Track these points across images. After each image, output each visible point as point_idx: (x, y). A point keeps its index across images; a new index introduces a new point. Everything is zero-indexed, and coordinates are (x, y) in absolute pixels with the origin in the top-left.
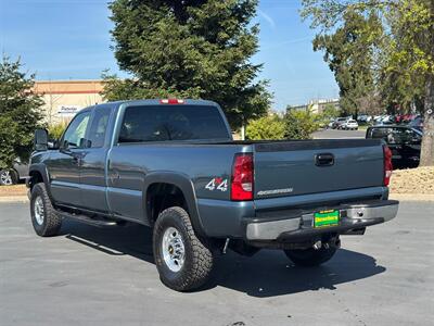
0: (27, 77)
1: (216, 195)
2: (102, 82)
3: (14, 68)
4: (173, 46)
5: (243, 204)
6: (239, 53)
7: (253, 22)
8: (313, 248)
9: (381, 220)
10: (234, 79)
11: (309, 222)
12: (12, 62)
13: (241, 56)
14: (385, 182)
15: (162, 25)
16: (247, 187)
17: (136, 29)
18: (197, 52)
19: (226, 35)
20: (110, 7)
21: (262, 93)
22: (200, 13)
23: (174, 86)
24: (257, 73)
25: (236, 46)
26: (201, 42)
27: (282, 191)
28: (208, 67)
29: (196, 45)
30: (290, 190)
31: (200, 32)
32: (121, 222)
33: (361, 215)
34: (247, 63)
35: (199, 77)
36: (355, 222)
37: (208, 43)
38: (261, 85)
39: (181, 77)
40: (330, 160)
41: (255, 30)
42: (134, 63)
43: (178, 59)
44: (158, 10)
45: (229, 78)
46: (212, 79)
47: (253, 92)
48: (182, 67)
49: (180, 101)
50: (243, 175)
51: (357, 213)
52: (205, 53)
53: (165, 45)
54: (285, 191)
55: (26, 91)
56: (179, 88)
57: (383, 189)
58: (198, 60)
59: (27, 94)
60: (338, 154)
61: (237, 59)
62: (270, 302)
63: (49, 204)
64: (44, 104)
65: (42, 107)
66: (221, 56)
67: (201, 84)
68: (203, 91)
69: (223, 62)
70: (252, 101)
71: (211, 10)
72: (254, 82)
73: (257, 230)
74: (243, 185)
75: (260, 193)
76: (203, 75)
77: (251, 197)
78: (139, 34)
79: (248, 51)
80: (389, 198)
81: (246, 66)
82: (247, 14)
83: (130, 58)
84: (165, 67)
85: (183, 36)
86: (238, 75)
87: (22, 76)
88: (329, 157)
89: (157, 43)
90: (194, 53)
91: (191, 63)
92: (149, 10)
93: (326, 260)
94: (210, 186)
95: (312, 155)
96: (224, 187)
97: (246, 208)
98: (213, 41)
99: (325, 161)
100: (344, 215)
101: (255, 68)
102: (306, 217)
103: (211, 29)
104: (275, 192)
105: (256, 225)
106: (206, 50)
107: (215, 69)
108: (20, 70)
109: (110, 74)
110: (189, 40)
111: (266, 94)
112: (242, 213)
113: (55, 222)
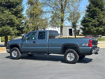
1: (85, 46)
5: (91, 47)
35: (16, 24)
48: (12, 22)
56: (11, 27)
96: (87, 45)
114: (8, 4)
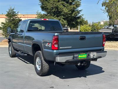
0: (16, 13)
1: (48, 48)
2: (37, 15)
3: (13, 10)
4: (56, 4)
6: (75, 6)
8: (78, 65)
9: (100, 57)
10: (73, 14)
11: (77, 57)
12: (12, 8)
13: (75, 7)
14: (103, 45)
16: (56, 46)
19: (71, 1)
21: (81, 18)
24: (80, 12)
25: (74, 4)
26: (64, 3)
27: (68, 47)
28: (65, 10)
29: (62, 4)
30: (71, 47)
32: (28, 55)
33: (94, 55)
34: (78, 9)
35: (63, 13)
36: (92, 57)
38: (81, 16)
39: (58, 13)
40: (84, 38)
42: (45, 9)
43: (57, 8)
45: (72, 14)
46: (67, 14)
47: (79, 18)
48: (58, 10)
49: (47, 19)
50: (55, 42)
51: (92, 55)
52: (65, 6)
53: (53, 4)
54: (69, 47)
56: (57, 16)
57: (102, 47)
58: (63, 8)
59: (16, 17)
60: (87, 36)
62: (65, 80)
63: (12, 48)
66: (70, 7)
67: (64, 15)
68: (64, 17)
69: (70, 9)
70: (79, 20)
73: (59, 59)
74: (55, 45)
75: (61, 48)
76: (64, 13)
77: (58, 49)
79: (78, 6)
80: (104, 50)
81: (77, 10)
83: (44, 8)
84: (53, 10)
86: (74, 13)
87: (15, 12)
88: (84, 37)
89: (51, 3)
90: (61, 6)
91: (60, 9)
93: (87, 68)
94: (47, 45)
95: (79, 36)
96: (50, 45)
97: (56, 52)
98: (67, 3)
99: (83, 39)
100: (89, 55)
101: (80, 11)
102: (75, 56)
104: (66, 47)
105: (58, 58)
106: (65, 5)
107: (68, 11)
108: (14, 11)
109: (39, 12)
110: (60, 2)
111: (83, 18)
112: (55, 54)
113: (14, 53)
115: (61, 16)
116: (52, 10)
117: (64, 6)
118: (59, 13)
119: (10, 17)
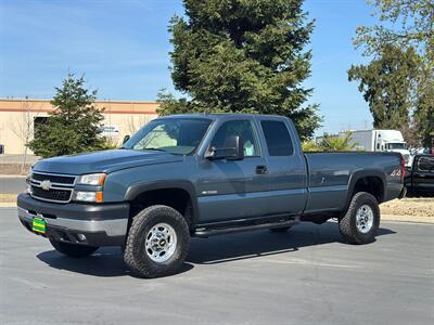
0: (88, 94)
2: (159, 101)
3: (78, 84)
4: (231, 69)
6: (293, 77)
7: (306, 49)
10: (287, 102)
12: (76, 79)
13: (294, 80)
15: (220, 48)
17: (194, 51)
18: (253, 74)
19: (280, 60)
20: (170, 31)
21: (312, 116)
22: (257, 38)
23: (229, 106)
24: (307, 97)
25: (289, 70)
26: (256, 66)
28: (262, 89)
29: (251, 68)
31: (255, 56)
34: (298, 87)
35: (254, 98)
37: (262, 67)
38: (313, 110)
39: (236, 98)
41: (307, 56)
42: (194, 83)
43: (235, 81)
44: (217, 34)
45: (282, 101)
46: (265, 101)
47: (303, 115)
48: (238, 88)
52: (260, 76)
53: (223, 67)
55: (87, 106)
56: (234, 108)
58: (254, 82)
59: (88, 109)
61: (290, 83)
64: (103, 119)
65: (101, 122)
66: (275, 79)
67: (255, 104)
69: (277, 85)
70: (302, 124)
71: (267, 36)
72: (303, 106)
76: (258, 97)
78: (197, 56)
79: (300, 77)
81: (298, 90)
82: (300, 40)
83: (189, 78)
84: (222, 88)
85: (239, 59)
86: (290, 99)
87: (85, 92)
89: (216, 65)
90: (251, 76)
91: (247, 85)
92: (208, 34)
98: (267, 64)
101: (305, 92)
103: (266, 53)
106: (260, 73)
107: (270, 91)
108: (84, 87)
109: (166, 93)
110: (246, 63)
111: (315, 118)
114: (232, 17)
115: (246, 107)
116: (216, 87)
117: (257, 74)
118: (240, 98)
119: (70, 107)
